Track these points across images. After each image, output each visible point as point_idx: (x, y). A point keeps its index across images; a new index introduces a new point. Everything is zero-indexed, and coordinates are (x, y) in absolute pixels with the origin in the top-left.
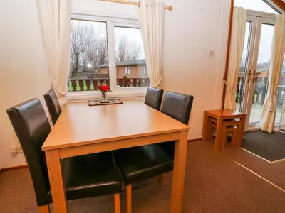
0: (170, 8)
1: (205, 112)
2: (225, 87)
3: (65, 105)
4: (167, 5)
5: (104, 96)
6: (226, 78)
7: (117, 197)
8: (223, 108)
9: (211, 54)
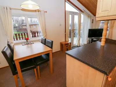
0: (46, 12)
1: (60, 43)
2: (65, 34)
3: (14, 46)
4: (45, 11)
5: (27, 42)
6: (65, 32)
7: (35, 69)
8: (65, 41)
9: (60, 25)
